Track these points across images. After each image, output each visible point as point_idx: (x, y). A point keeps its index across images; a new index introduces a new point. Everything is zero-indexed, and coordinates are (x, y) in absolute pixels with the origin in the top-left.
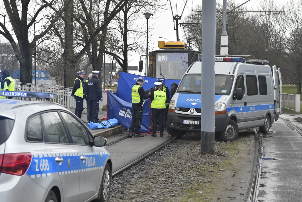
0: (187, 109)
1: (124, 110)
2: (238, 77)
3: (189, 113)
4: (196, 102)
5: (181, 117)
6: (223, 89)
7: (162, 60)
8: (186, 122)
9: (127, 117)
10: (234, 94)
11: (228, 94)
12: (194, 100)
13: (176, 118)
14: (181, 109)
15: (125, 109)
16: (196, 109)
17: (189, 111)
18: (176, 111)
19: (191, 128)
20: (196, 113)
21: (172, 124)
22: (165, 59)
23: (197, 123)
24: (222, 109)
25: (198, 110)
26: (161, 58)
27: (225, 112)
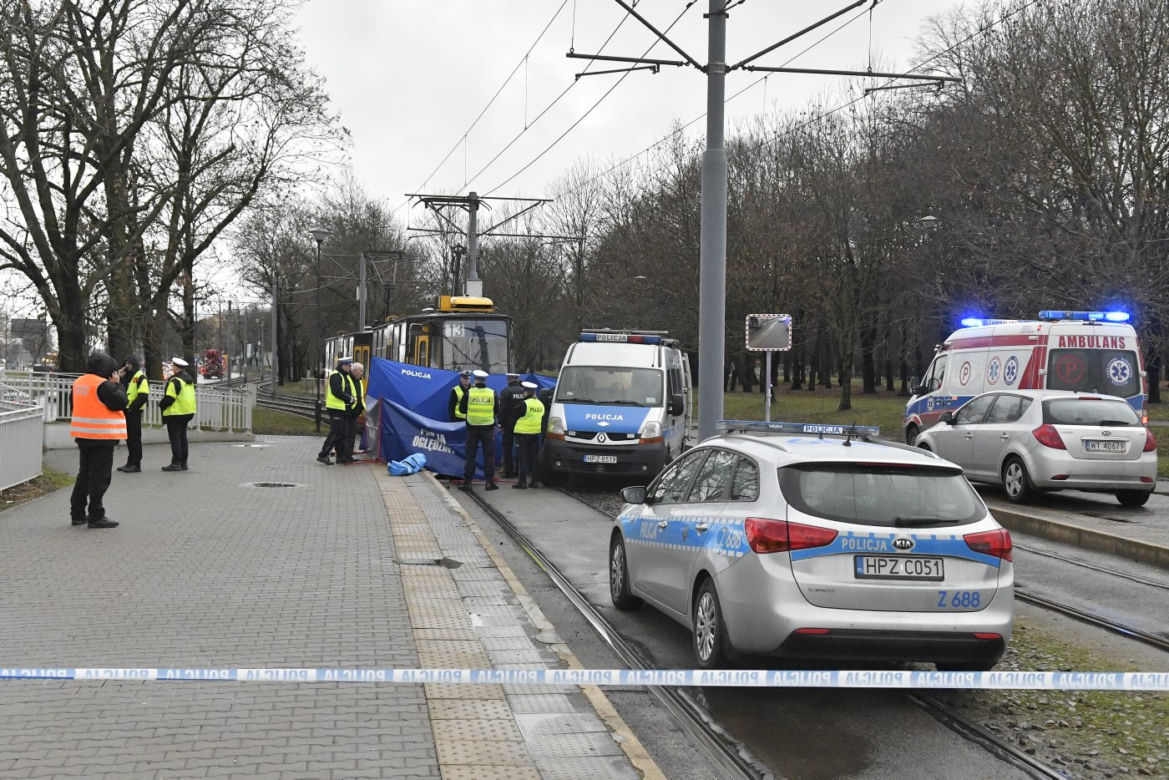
0: (590, 435)
1: (424, 436)
2: (668, 371)
3: (594, 441)
4: (605, 420)
5: (577, 450)
6: (650, 396)
7: (454, 334)
8: (589, 459)
9: (434, 448)
10: (668, 405)
11: (660, 405)
12: (602, 416)
13: (570, 451)
14: (580, 434)
15: (433, 434)
16: (609, 434)
17: (595, 438)
18: (567, 438)
19: (600, 470)
20: (609, 442)
21: (559, 464)
22: (459, 332)
23: (612, 460)
24: (657, 433)
25: (613, 436)
26: (452, 330)
27: (660, 439)
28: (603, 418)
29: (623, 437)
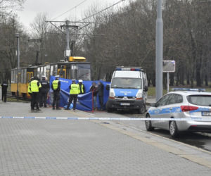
2: (143, 79)
5: (118, 101)
6: (138, 86)
7: (74, 69)
10: (144, 89)
11: (141, 89)
13: (116, 102)
16: (127, 97)
17: (124, 98)
18: (115, 98)
19: (125, 107)
20: (127, 99)
21: (113, 106)
22: (76, 68)
23: (128, 104)
24: (141, 96)
25: (129, 97)
26: (73, 67)
27: (142, 98)
28: (126, 93)
29: (131, 97)
